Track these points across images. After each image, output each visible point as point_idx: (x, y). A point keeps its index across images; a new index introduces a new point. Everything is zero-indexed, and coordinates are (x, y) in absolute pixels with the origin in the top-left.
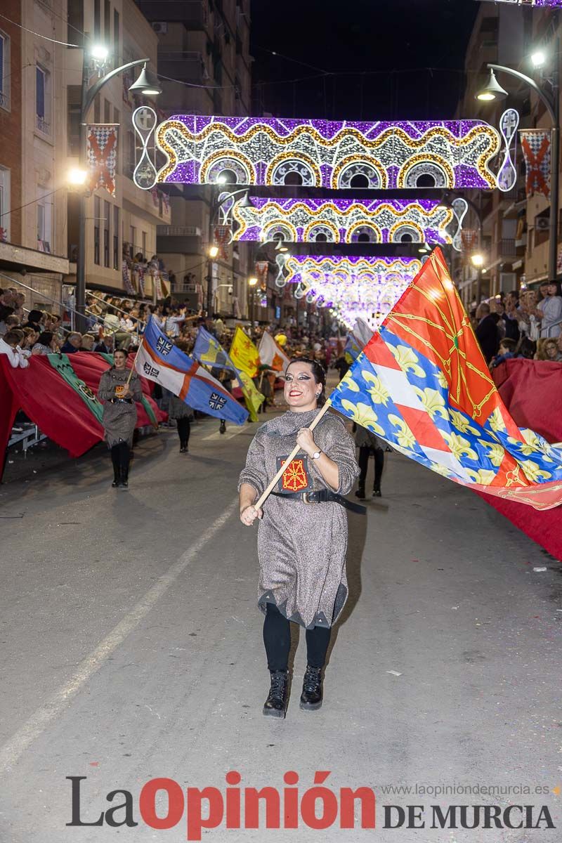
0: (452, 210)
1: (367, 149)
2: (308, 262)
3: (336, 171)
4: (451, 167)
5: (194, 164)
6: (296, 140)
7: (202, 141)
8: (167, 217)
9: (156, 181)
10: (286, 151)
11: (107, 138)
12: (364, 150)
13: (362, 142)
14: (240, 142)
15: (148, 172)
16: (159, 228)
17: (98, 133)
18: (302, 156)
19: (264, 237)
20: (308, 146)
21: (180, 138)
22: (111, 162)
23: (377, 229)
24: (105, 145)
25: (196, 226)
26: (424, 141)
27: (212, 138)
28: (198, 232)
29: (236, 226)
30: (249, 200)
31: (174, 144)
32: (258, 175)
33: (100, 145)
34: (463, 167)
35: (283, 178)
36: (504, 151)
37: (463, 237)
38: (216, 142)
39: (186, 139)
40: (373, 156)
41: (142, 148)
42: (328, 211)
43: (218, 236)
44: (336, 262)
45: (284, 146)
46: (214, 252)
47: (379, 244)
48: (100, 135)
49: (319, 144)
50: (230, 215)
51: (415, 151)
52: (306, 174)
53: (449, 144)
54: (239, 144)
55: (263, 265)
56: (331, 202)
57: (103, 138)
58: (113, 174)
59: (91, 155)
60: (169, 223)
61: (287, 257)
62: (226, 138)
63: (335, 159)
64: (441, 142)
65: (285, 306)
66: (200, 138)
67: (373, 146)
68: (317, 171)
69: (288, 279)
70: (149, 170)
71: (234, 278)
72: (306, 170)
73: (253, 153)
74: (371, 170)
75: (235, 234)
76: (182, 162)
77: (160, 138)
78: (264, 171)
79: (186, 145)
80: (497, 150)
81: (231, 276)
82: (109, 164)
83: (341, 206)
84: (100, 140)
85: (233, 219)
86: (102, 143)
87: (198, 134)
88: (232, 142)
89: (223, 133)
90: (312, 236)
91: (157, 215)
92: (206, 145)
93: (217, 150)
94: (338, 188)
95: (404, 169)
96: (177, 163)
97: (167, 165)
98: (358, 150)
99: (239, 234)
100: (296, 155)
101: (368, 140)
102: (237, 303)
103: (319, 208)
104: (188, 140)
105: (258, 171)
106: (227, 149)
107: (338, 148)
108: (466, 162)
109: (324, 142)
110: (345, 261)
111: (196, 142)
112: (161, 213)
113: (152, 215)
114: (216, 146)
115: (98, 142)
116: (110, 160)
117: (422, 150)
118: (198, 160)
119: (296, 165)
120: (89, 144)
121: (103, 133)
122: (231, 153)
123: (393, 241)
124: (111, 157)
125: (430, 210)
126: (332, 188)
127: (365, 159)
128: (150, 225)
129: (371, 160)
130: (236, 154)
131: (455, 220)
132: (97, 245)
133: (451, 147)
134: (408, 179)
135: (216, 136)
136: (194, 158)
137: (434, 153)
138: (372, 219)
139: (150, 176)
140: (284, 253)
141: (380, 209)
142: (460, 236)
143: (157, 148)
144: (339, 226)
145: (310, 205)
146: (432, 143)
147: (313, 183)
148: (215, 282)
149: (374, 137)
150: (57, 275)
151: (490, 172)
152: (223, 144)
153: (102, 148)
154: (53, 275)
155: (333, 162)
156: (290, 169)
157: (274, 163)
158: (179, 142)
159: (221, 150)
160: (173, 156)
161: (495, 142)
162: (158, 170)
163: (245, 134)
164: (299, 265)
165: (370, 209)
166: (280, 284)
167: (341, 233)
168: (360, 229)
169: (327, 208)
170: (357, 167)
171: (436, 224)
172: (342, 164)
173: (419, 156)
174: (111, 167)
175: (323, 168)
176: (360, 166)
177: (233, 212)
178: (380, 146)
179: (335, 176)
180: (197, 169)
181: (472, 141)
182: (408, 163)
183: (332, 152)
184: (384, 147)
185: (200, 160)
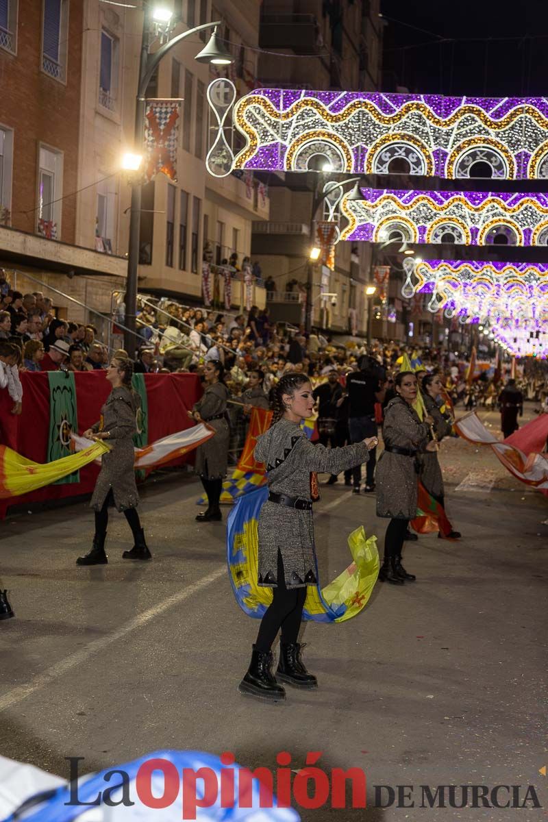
1: (491, 131)
2: (441, 268)
3: (452, 157)
5: (279, 148)
6: (404, 119)
7: (290, 119)
8: (264, 211)
10: (391, 132)
11: (168, 115)
12: (487, 133)
13: (486, 122)
14: (336, 122)
15: (224, 157)
16: (254, 223)
17: (158, 110)
18: (410, 138)
20: (418, 126)
21: (263, 116)
22: (172, 143)
23: (518, 229)
24: (166, 124)
25: (303, 222)
27: (302, 116)
28: (305, 230)
29: (344, 222)
30: (359, 191)
31: (255, 122)
32: (357, 161)
33: (160, 124)
35: (387, 165)
38: (306, 121)
39: (270, 117)
40: (498, 139)
41: (216, 128)
42: (457, 206)
43: (320, 235)
44: (477, 268)
45: (389, 126)
46: (315, 253)
47: (520, 247)
48: (161, 113)
49: (432, 124)
50: (337, 210)
52: (415, 160)
54: (334, 124)
55: (384, 270)
56: (462, 195)
57: (163, 116)
58: (173, 157)
59: (149, 135)
60: (268, 218)
61: (416, 261)
62: (318, 116)
63: (451, 142)
66: (287, 116)
67: (499, 127)
68: (428, 157)
69: (418, 288)
70: (225, 154)
71: (351, 285)
72: (415, 156)
73: (351, 135)
74: (496, 156)
75: (343, 233)
76: (265, 144)
77: (239, 117)
78: (363, 156)
79: (269, 125)
81: (348, 284)
82: (169, 147)
83: (473, 200)
84: (160, 118)
85: (341, 214)
86: (163, 121)
87: (285, 112)
88: (325, 121)
89: (315, 111)
90: (436, 236)
92: (294, 125)
93: (307, 131)
94: (454, 178)
95: (537, 155)
96: (259, 146)
97: (247, 148)
98: (480, 132)
99: (348, 232)
100: (403, 137)
101: (492, 120)
103: (446, 203)
104: (273, 119)
105: (356, 156)
106: (319, 129)
107: (455, 129)
109: (438, 122)
110: (489, 266)
111: (282, 121)
112: (256, 206)
113: (244, 208)
114: (306, 126)
115: (158, 121)
116: (170, 141)
118: (284, 142)
119: (403, 149)
120: (147, 122)
121: (164, 110)
122: (324, 135)
123: (537, 244)
124: (172, 139)
126: (446, 178)
127: (488, 143)
128: (243, 220)
129: (496, 144)
130: (330, 135)
132: (170, 244)
134: (542, 167)
135: (307, 114)
136: (279, 140)
138: (512, 217)
139: (225, 161)
141: (521, 204)
143: (235, 128)
144: (470, 225)
145: (435, 198)
147: (423, 171)
149: (501, 117)
152: (315, 123)
153: (162, 127)
155: (449, 146)
156: (396, 154)
157: (376, 147)
158: (261, 121)
159: (312, 131)
160: (254, 138)
162: (236, 153)
163: (342, 112)
164: (431, 271)
165: (509, 205)
166: (409, 294)
167: (472, 232)
168: (497, 229)
169: (456, 203)
170: (479, 153)
172: (459, 149)
175: (436, 153)
176: (482, 152)
177: (341, 206)
178: (507, 127)
179: (451, 163)
180: (283, 153)
182: (541, 150)
183: (448, 134)
184: (512, 128)
185: (286, 143)
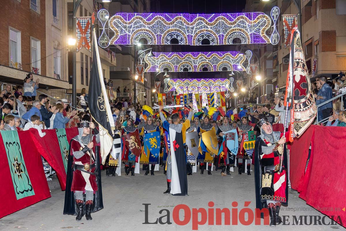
0: (245, 56)
1: (209, 27)
2: (178, 82)
3: (194, 37)
4: (249, 34)
5: (128, 36)
6: (175, 23)
7: (131, 25)
9: (110, 44)
10: (170, 29)
11: (86, 23)
12: (207, 27)
13: (207, 23)
14: (149, 25)
15: (106, 40)
16: (111, 67)
17: (81, 21)
18: (178, 30)
19: (158, 70)
20: (181, 26)
22: (88, 35)
23: (211, 65)
24: (85, 27)
25: (128, 67)
26: (235, 22)
27: (136, 23)
28: (129, 69)
29: (146, 65)
30: (152, 53)
31: (118, 27)
32: (158, 40)
33: (82, 27)
34: (254, 34)
35: (170, 41)
36: (273, 26)
37: (251, 68)
38: (137, 25)
39: (123, 24)
40: (211, 30)
41: (102, 29)
42: (188, 58)
43: (138, 71)
44: (191, 81)
45: (170, 26)
46: (136, 77)
47: (212, 72)
48: (82, 22)
49: (186, 25)
50: (143, 60)
51: (231, 27)
52: (180, 39)
53: (247, 23)
54: (148, 26)
55: (159, 83)
56: (190, 54)
57: (84, 23)
58: (89, 41)
59: (78, 31)
60: (115, 65)
61: (169, 79)
62: (142, 23)
63: (194, 31)
64: (243, 22)
65: (168, 102)
66: (130, 23)
67: (212, 25)
68: (185, 38)
69: (170, 90)
70: (106, 39)
71: (145, 90)
72: (180, 37)
73: (155, 30)
74: (211, 36)
75: (146, 69)
76: (122, 35)
77: (111, 24)
78: (160, 38)
79: (123, 27)
80: (270, 26)
81: (144, 89)
82: (87, 36)
84: (82, 25)
85: (145, 62)
86: (84, 26)
87: (129, 22)
88: (145, 25)
89: (141, 21)
90: (181, 69)
91: (110, 62)
92: (133, 27)
93: (138, 29)
94: (195, 45)
95: (226, 36)
96: (119, 35)
97: (115, 36)
98: (204, 27)
99: (148, 69)
100: (175, 30)
101: (209, 22)
102: (147, 101)
103: (184, 56)
104: (124, 25)
105: (158, 38)
106: (143, 28)
107: (195, 27)
108: (255, 32)
109: (188, 24)
110: (195, 80)
111: (128, 25)
113: (107, 61)
114: (137, 27)
115: (81, 26)
116: (87, 34)
117: (235, 27)
118: (129, 34)
119: (176, 35)
120: (77, 26)
121: (84, 21)
122: (145, 30)
123: (219, 71)
124: (88, 33)
125: (235, 56)
126: (193, 45)
127: (208, 31)
128: (107, 66)
129: (211, 32)
130: (147, 30)
131: (247, 61)
132: (82, 75)
133: (248, 25)
134: (229, 40)
135: (138, 22)
136: (127, 33)
137: (240, 28)
138: (209, 61)
139: (106, 42)
140: (167, 78)
141: (212, 56)
142: (249, 68)
143: (110, 28)
144: (193, 65)
146: (239, 23)
147: (182, 43)
148: (137, 91)
149: (212, 21)
150: (64, 90)
151: (267, 36)
152: (141, 26)
153: (84, 28)
154: (62, 90)
155: (193, 33)
156: (173, 37)
157: (165, 34)
158: (120, 25)
159: (140, 29)
160: (117, 32)
161: (268, 22)
162: (110, 39)
163: (151, 21)
164: (174, 83)
165: (208, 56)
166: (166, 92)
167: (194, 67)
168: (203, 66)
169: (188, 56)
170: (204, 35)
171: (238, 62)
172: (197, 34)
173: (233, 30)
174: (88, 37)
175: (188, 36)
176: (206, 35)
177: (145, 59)
178: (215, 25)
179: (194, 39)
180: (129, 38)
181: (258, 22)
182: (228, 33)
183: (193, 28)
184: (217, 25)
185: (130, 34)
